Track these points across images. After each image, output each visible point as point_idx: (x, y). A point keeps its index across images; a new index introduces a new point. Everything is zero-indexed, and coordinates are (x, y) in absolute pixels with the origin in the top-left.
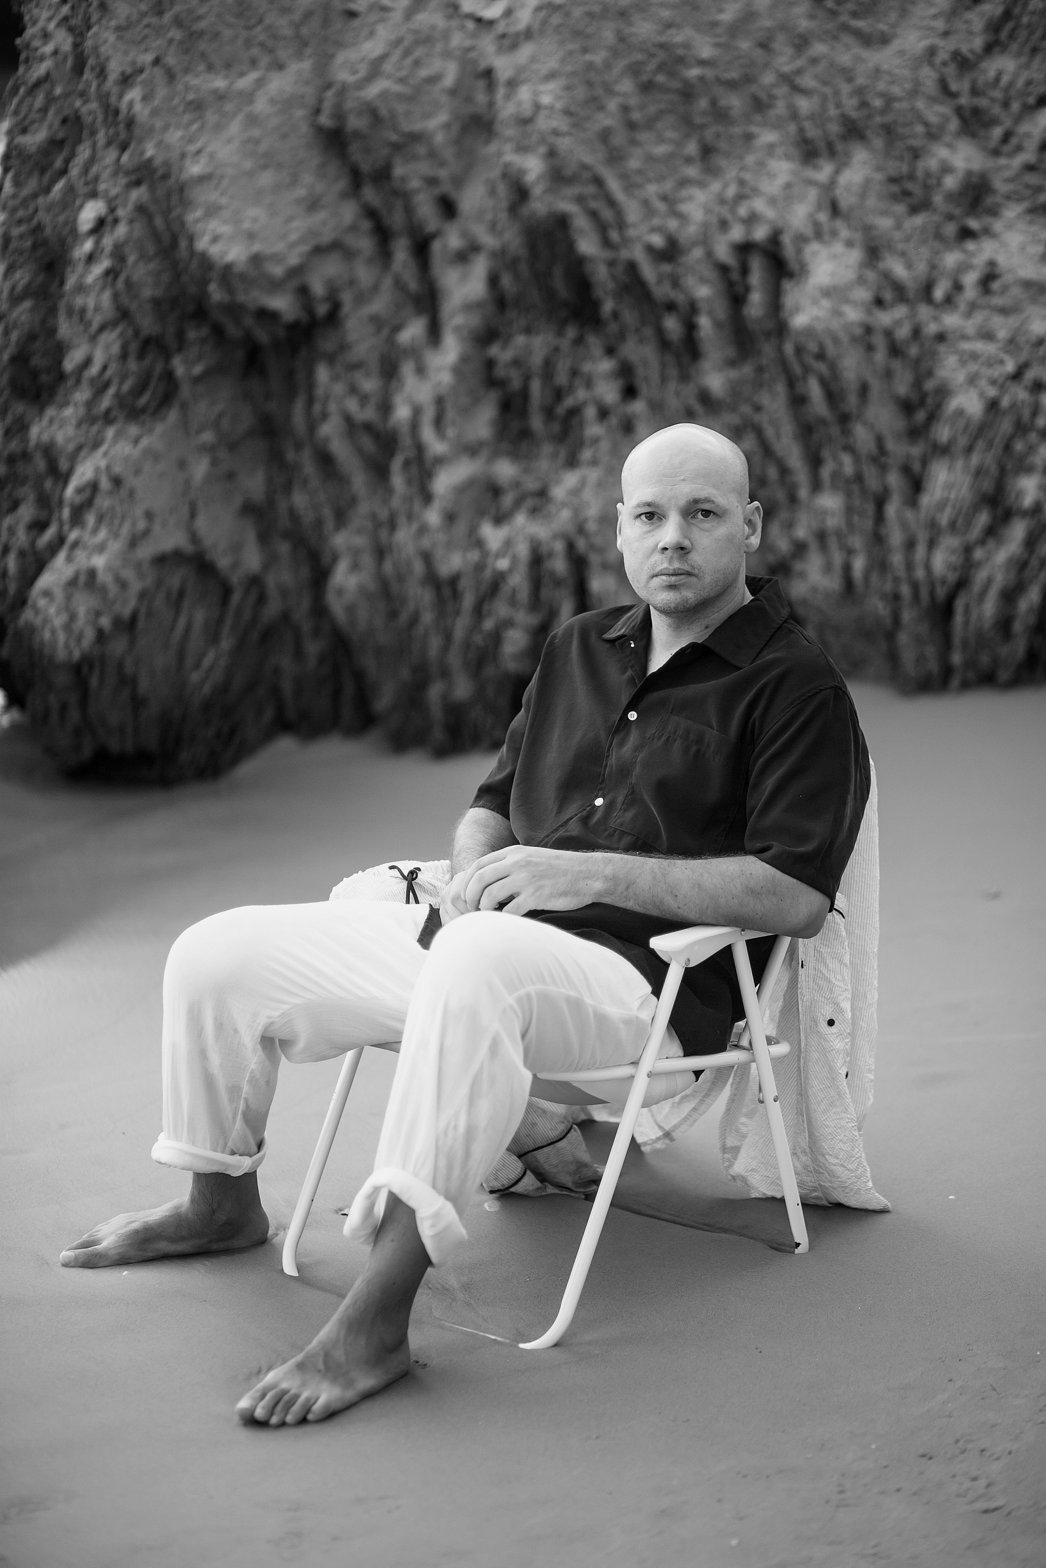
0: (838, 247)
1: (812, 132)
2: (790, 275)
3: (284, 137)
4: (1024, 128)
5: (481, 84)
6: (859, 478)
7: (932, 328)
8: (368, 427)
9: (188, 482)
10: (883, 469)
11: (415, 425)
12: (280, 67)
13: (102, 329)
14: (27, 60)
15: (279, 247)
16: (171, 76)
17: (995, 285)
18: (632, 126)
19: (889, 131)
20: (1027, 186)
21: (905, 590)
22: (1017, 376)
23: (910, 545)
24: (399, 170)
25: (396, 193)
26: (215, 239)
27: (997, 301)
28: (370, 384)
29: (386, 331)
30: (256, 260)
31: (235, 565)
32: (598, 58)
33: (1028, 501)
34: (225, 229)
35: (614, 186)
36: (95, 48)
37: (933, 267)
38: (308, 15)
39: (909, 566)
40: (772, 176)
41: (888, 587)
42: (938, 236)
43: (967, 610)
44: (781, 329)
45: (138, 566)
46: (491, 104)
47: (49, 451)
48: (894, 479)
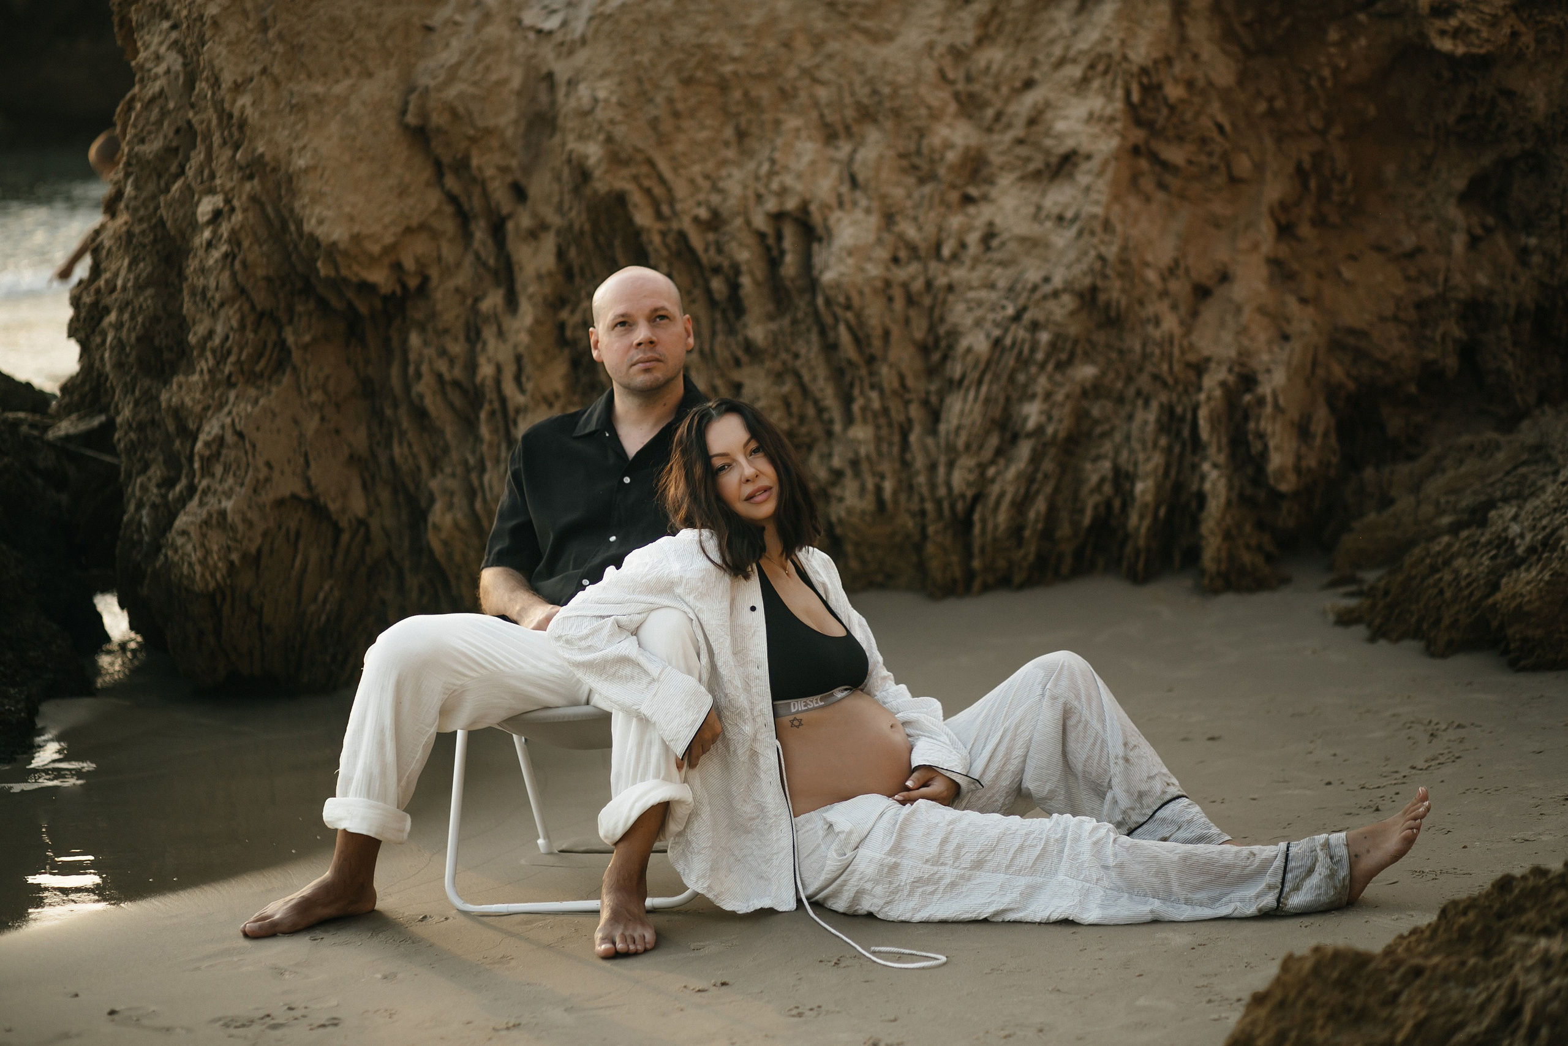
0: (859, 214)
1: (831, 117)
2: (820, 240)
3: (375, 134)
4: (1012, 108)
5: (543, 86)
6: (886, 411)
7: (942, 281)
8: (456, 384)
9: (301, 435)
10: (907, 403)
11: (498, 382)
12: (370, 75)
13: (222, 305)
14: (142, 80)
15: (376, 228)
16: (277, 83)
17: (995, 243)
18: (676, 115)
19: (897, 114)
20: (1018, 157)
21: (929, 506)
22: (1017, 317)
23: (933, 467)
24: (475, 162)
25: (474, 180)
26: (321, 222)
27: (997, 256)
28: (457, 348)
29: (469, 301)
30: (356, 238)
31: (344, 510)
32: (645, 58)
33: (1031, 424)
34: (329, 214)
35: (664, 166)
36: (211, 62)
37: (940, 229)
38: (391, 30)
39: (933, 486)
40: (799, 156)
41: (915, 506)
42: (943, 202)
43: (984, 521)
44: (812, 285)
45: (261, 508)
46: (553, 103)
47: (177, 413)
48: (915, 411)
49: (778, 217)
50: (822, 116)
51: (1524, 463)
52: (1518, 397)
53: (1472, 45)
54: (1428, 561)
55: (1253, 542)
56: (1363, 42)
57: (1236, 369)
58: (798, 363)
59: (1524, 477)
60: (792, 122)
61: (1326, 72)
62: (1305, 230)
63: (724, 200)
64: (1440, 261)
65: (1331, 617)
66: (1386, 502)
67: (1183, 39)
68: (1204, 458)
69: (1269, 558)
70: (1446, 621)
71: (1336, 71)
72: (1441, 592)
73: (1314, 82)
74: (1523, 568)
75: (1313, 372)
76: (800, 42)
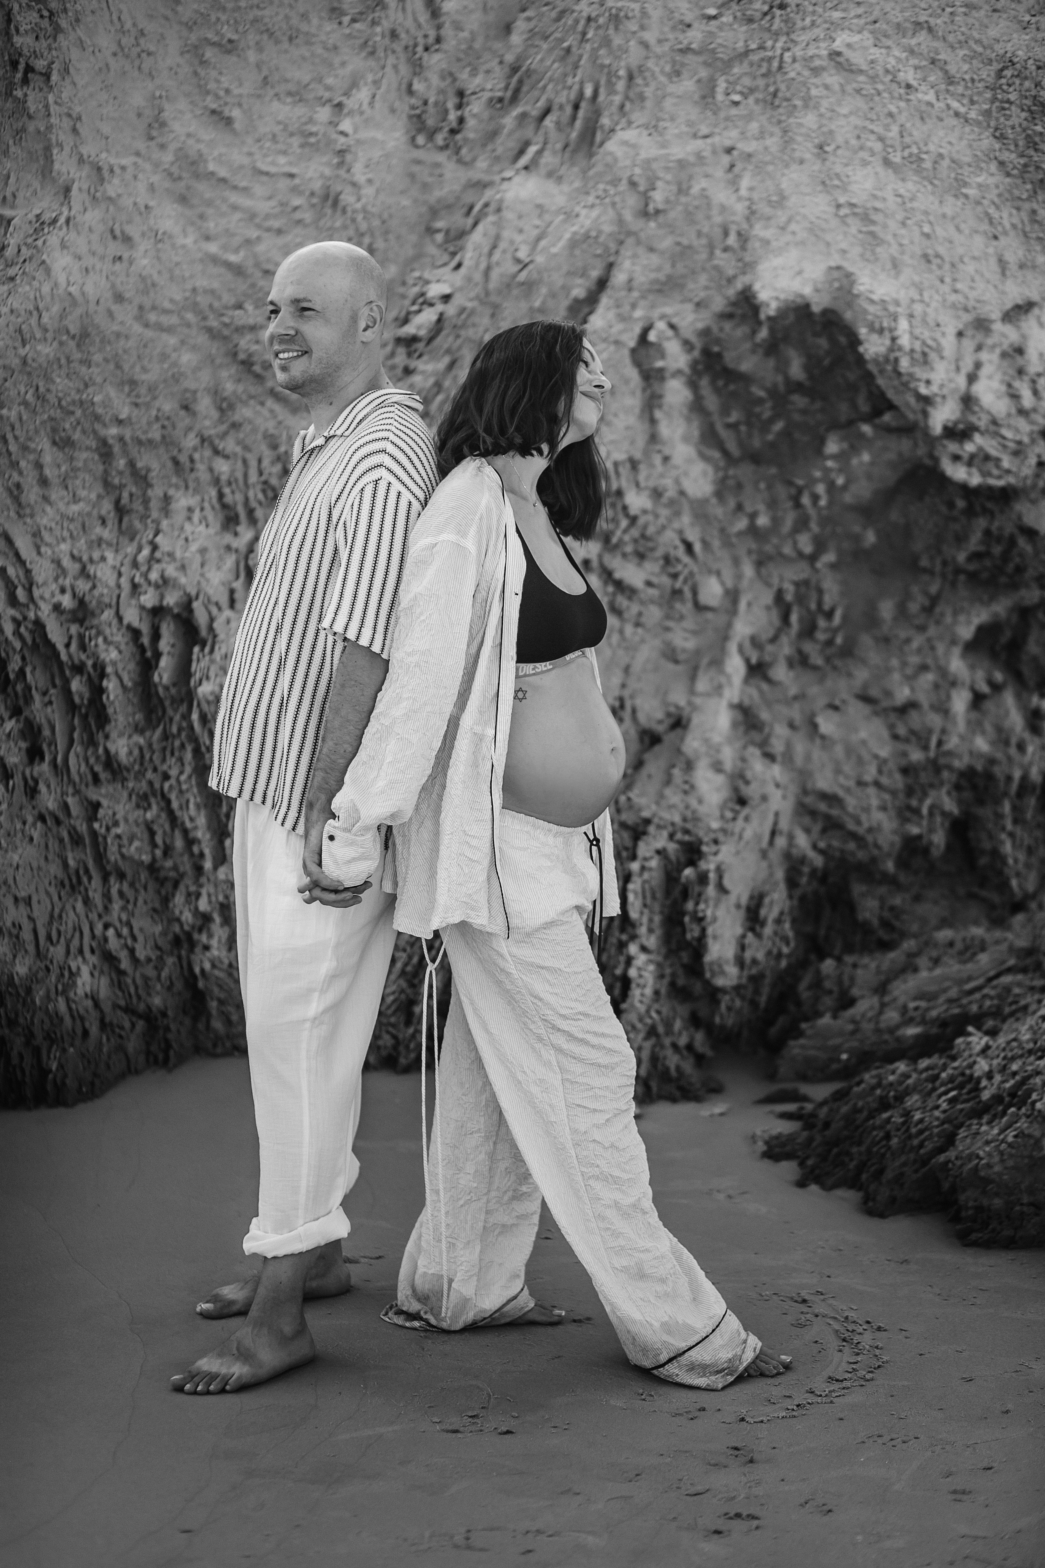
49: (158, 612)
50: (221, 496)
51: (1009, 970)
52: (1014, 883)
53: (989, 474)
54: (878, 1092)
55: (683, 1041)
56: (866, 457)
57: (679, 836)
58: (166, 785)
59: (1007, 989)
60: (182, 501)
61: (820, 489)
62: (780, 672)
63: (94, 587)
64: (935, 720)
65: (761, 1147)
66: (846, 1002)
67: (654, 438)
68: (633, 937)
69: (700, 1059)
70: (889, 1175)
71: (831, 487)
72: (888, 1137)
73: (806, 500)
74: (985, 1119)
75: (771, 842)
76: (204, 404)
